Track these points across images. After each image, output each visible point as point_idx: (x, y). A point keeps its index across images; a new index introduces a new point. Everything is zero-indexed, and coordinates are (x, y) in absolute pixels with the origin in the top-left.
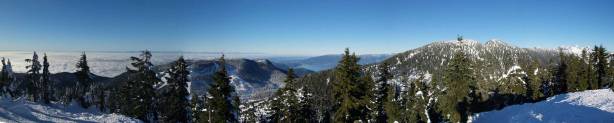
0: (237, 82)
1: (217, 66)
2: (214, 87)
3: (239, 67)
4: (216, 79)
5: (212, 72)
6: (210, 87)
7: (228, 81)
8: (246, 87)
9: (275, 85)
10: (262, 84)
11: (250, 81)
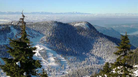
0: (45, 54)
1: (15, 32)
2: (10, 61)
3: (47, 33)
4: (12, 51)
5: (7, 42)
6: (4, 63)
7: (31, 52)
8: (58, 61)
9: (100, 58)
10: (82, 58)
11: (64, 53)
